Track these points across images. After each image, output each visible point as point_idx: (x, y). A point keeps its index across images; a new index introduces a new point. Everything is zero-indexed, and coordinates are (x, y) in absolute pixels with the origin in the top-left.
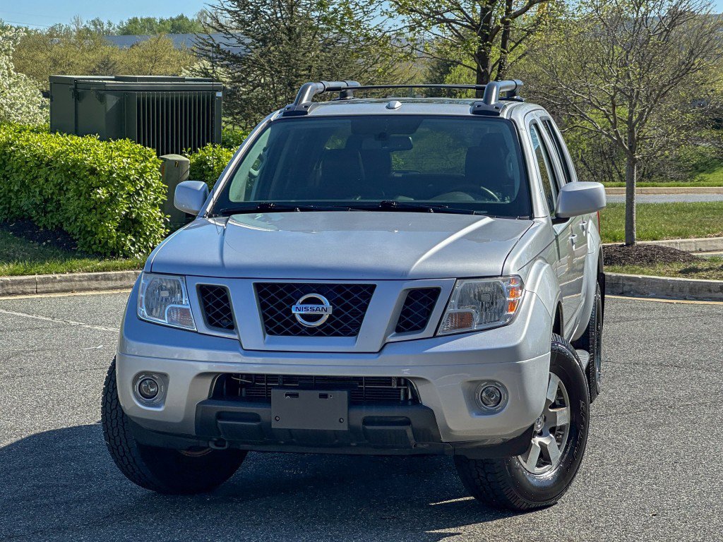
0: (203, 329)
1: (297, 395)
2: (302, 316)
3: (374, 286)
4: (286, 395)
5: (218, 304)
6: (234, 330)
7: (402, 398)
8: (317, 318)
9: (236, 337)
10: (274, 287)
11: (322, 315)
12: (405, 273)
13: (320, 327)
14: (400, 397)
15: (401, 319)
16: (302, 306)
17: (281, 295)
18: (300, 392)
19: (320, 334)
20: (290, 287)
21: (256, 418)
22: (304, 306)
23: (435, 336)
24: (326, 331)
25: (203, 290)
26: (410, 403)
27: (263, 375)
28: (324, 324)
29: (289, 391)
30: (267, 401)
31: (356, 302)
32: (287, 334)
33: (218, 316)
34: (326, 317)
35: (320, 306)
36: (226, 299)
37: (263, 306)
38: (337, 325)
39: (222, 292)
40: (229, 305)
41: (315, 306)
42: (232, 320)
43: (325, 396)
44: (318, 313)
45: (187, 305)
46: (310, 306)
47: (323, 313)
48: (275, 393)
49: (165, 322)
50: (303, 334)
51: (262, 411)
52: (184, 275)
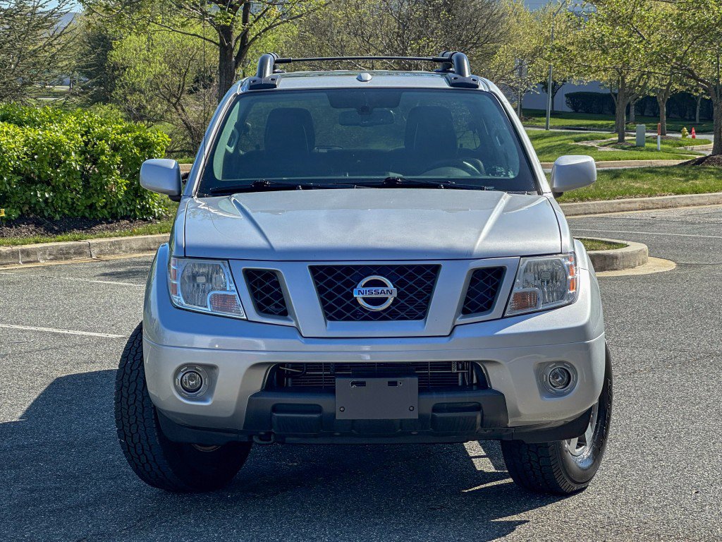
0: (255, 316)
1: (363, 384)
2: (365, 300)
3: (436, 269)
4: (353, 384)
5: (268, 290)
6: (289, 316)
7: (460, 383)
8: (381, 301)
9: (293, 324)
10: (330, 270)
11: (387, 299)
12: (470, 253)
13: (384, 311)
14: (458, 382)
15: (467, 300)
16: (365, 289)
17: (339, 278)
18: (367, 380)
19: (385, 319)
20: (348, 270)
21: (317, 409)
22: (368, 289)
23: (503, 317)
24: (391, 315)
25: (249, 275)
26: (474, 387)
27: (321, 364)
28: (389, 308)
29: (355, 380)
30: (331, 391)
31: (420, 283)
32: (348, 319)
33: (268, 302)
34: (390, 301)
35: (385, 289)
36: (277, 284)
37: (320, 290)
38: (402, 308)
39: (271, 276)
40: (280, 290)
41: (380, 289)
42: (285, 305)
43: (394, 384)
44: (382, 296)
45: (234, 291)
46: (373, 289)
47: (388, 295)
48: (339, 382)
49: (209, 310)
50: (366, 319)
51: (323, 401)
52: (227, 260)
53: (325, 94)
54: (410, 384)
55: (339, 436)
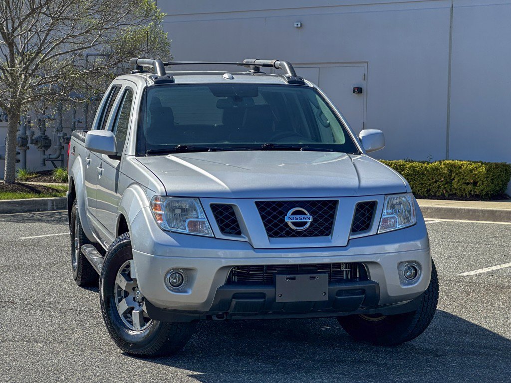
0: (219, 234)
1: (294, 279)
2: (293, 223)
3: (335, 203)
4: (287, 279)
5: (227, 217)
6: (242, 235)
7: (345, 277)
8: (303, 224)
9: (247, 240)
10: (268, 204)
11: (307, 222)
13: (305, 231)
14: (343, 276)
15: (354, 223)
16: (293, 216)
17: (274, 209)
18: (297, 276)
19: (305, 236)
20: (280, 204)
21: (263, 296)
22: (295, 216)
23: (378, 234)
24: (309, 233)
25: (214, 207)
28: (308, 228)
29: (289, 276)
30: (272, 283)
31: (326, 212)
32: (282, 236)
33: (227, 226)
34: (309, 224)
35: (306, 216)
36: (233, 214)
37: (263, 218)
38: (316, 229)
39: (228, 208)
40: (235, 217)
41: (303, 216)
42: (239, 228)
43: (313, 278)
44: (305, 220)
45: (204, 218)
46: (299, 216)
48: (279, 278)
49: (187, 231)
50: (294, 236)
51: (267, 290)
52: (198, 198)
53: (207, 87)
54: (324, 278)
55: (271, 313)
